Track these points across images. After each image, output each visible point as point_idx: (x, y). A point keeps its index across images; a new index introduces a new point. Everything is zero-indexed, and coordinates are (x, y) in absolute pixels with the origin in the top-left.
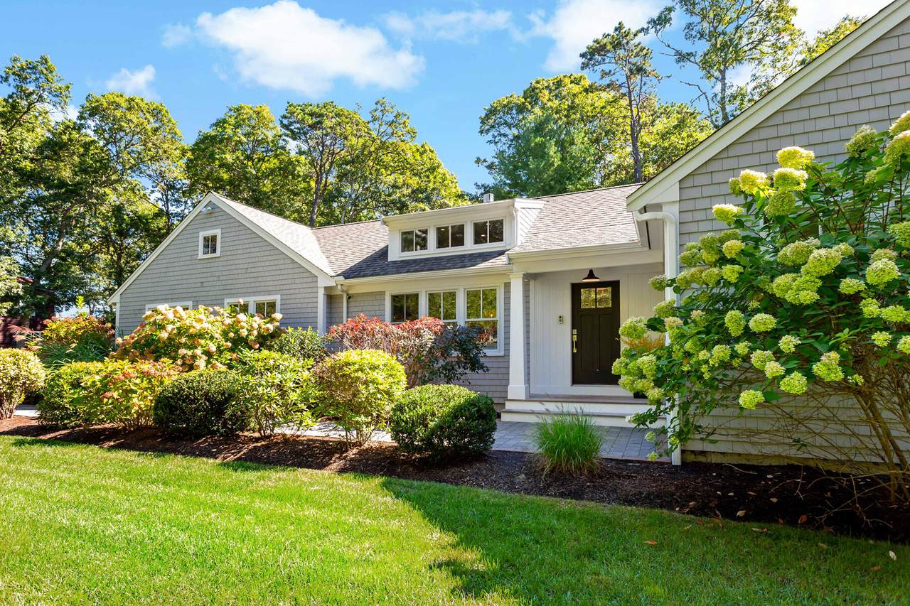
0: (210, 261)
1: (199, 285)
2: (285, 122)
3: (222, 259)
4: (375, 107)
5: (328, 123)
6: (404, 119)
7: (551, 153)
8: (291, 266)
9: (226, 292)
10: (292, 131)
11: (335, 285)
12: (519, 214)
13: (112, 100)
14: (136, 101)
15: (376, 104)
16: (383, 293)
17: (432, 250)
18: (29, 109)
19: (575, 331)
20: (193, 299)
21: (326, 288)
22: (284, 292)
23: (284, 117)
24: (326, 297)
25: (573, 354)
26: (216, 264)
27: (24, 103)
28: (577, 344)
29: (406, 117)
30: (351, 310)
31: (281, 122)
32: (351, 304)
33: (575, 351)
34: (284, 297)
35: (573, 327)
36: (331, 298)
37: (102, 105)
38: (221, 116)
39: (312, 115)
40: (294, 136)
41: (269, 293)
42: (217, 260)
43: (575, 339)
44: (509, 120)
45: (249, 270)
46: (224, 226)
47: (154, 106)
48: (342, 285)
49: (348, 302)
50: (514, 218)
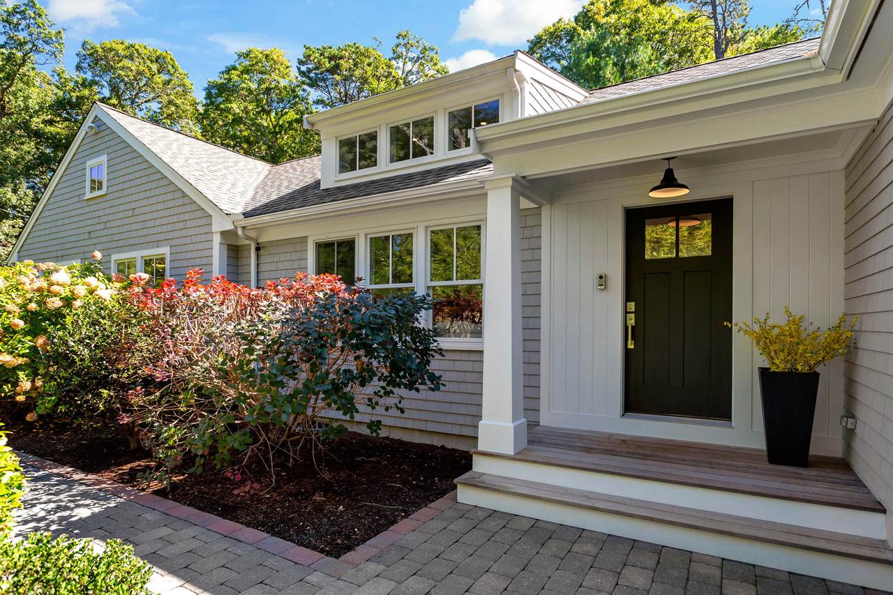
0: (97, 201)
1: (86, 236)
2: (304, 68)
3: (108, 197)
4: (397, 41)
5: (345, 64)
6: (432, 54)
7: (608, 75)
8: (181, 202)
9: (113, 245)
10: (310, 79)
11: (233, 227)
12: (528, 87)
13: (109, 46)
14: (137, 47)
15: (398, 37)
16: (304, 240)
17: (385, 167)
18: (24, 61)
19: (632, 306)
20: (81, 255)
21: (223, 233)
22: (174, 242)
23: (301, 62)
24: (225, 248)
25: (627, 352)
26: (103, 205)
27: (19, 54)
28: (636, 333)
29: (434, 51)
30: (262, 268)
31: (299, 69)
32: (262, 260)
33: (631, 346)
34: (174, 250)
35: (628, 297)
36: (235, 252)
37: (97, 51)
38: (230, 63)
39: (331, 58)
40: (313, 84)
41: (157, 244)
42: (104, 199)
43: (632, 321)
44: (558, 51)
45: (137, 211)
46: (111, 150)
47: (158, 54)
48: (244, 228)
49: (258, 257)
50: (516, 92)
